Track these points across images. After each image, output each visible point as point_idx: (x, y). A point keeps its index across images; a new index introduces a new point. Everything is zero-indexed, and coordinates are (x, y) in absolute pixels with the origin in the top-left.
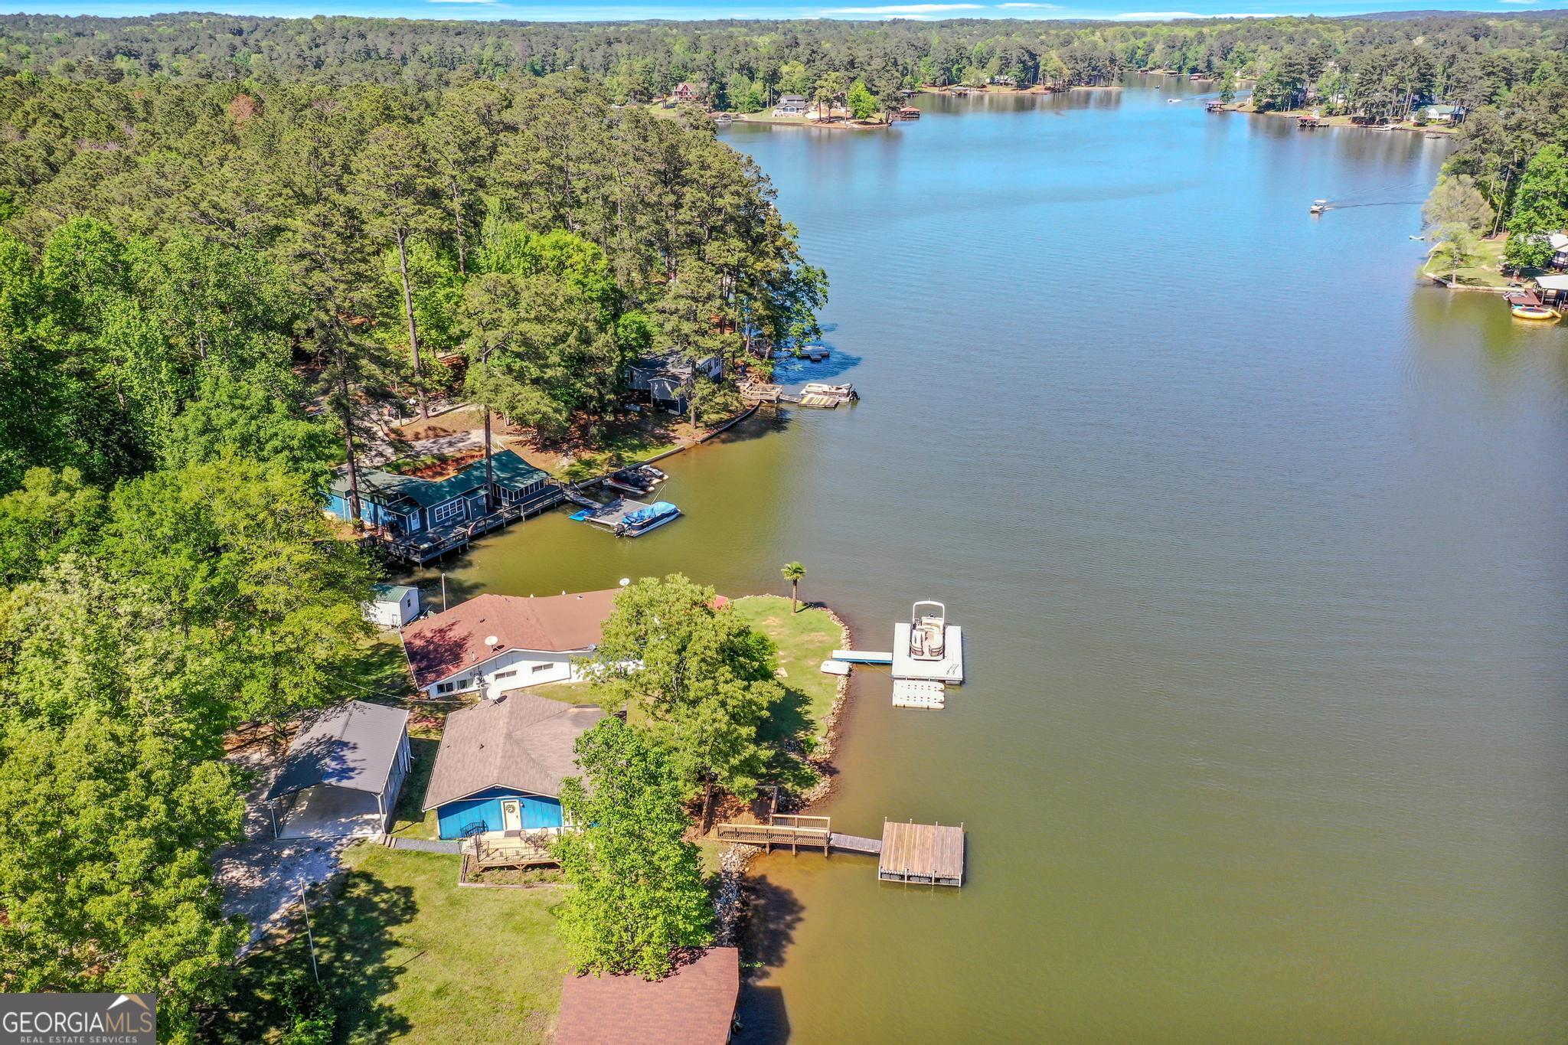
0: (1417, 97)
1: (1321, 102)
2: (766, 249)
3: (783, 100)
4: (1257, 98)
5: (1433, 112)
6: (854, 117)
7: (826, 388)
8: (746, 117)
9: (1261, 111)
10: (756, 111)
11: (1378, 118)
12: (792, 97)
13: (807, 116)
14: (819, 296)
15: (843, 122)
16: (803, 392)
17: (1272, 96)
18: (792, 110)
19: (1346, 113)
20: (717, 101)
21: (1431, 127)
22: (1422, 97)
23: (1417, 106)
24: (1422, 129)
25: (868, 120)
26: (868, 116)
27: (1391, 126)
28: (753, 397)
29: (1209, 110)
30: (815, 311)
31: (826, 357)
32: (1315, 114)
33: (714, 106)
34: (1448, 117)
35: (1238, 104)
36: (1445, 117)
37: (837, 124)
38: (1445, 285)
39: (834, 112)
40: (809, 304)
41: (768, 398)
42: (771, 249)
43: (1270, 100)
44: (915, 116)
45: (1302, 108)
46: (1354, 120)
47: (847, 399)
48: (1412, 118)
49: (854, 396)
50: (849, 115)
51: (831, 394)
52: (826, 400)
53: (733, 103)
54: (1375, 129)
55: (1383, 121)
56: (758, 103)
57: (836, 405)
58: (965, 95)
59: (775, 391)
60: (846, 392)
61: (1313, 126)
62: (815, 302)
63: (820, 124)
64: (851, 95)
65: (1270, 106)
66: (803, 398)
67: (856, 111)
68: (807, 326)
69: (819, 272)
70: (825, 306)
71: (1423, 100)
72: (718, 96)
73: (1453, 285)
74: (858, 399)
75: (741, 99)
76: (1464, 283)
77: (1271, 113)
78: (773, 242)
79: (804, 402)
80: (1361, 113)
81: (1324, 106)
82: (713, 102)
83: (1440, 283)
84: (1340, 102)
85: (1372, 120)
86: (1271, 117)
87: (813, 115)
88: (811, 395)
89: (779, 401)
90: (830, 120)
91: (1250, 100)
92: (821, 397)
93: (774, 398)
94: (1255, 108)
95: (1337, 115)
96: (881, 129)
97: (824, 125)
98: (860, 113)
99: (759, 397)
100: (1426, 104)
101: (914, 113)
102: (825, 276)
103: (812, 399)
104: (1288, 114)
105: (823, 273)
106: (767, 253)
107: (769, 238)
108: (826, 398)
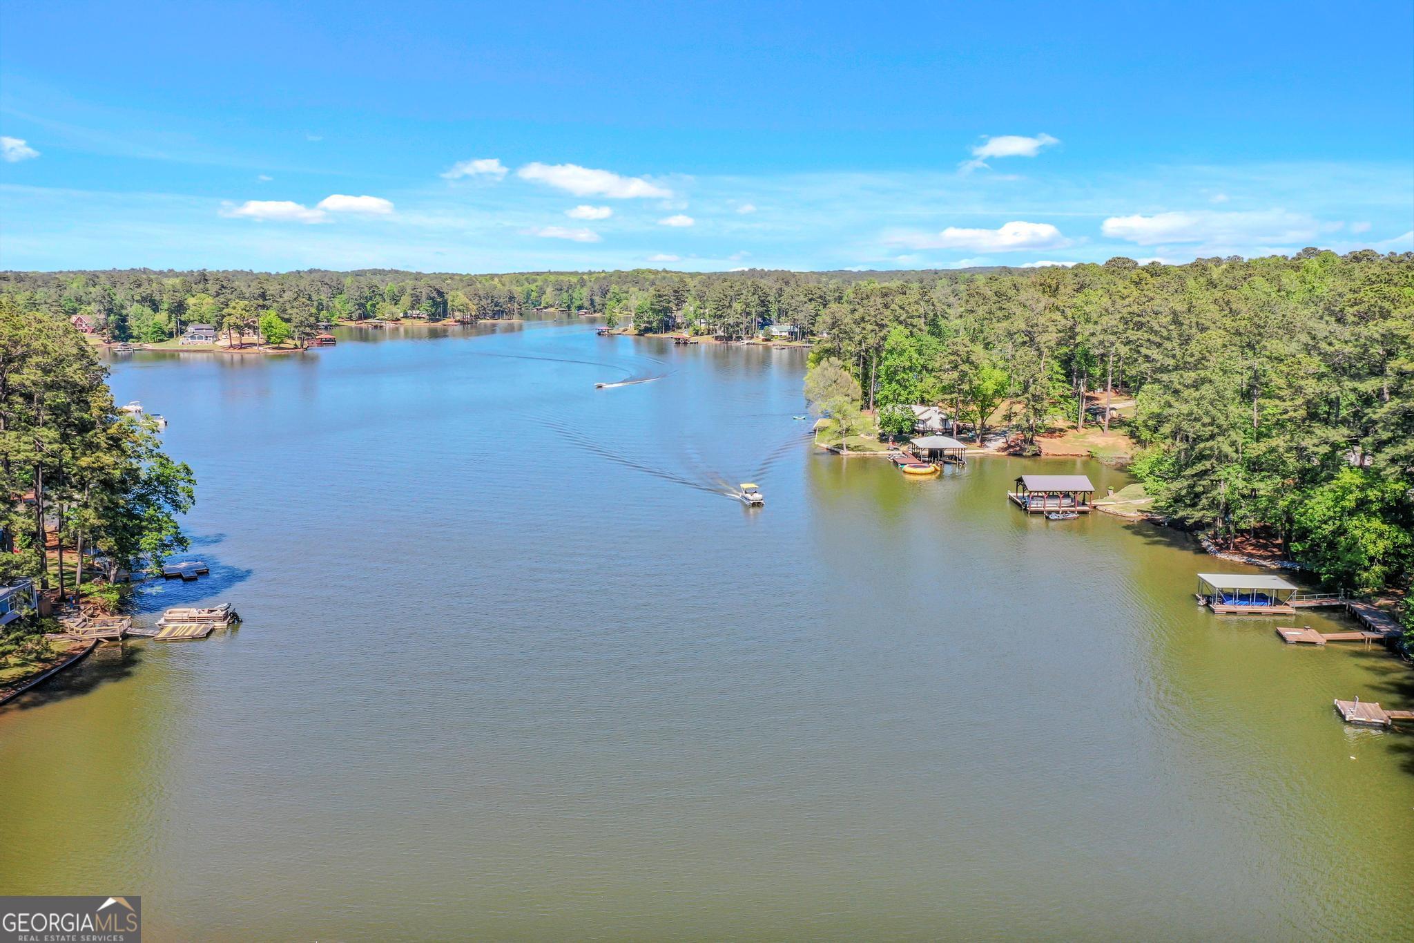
0: (760, 320)
1: (688, 326)
2: (95, 440)
3: (190, 329)
4: (637, 323)
5: (774, 330)
6: (268, 343)
7: (194, 612)
8: (149, 346)
9: (641, 333)
10: (161, 341)
11: (734, 336)
12: (201, 326)
13: (217, 343)
14: (182, 497)
15: (256, 348)
16: (162, 621)
17: (648, 322)
18: (201, 338)
19: (708, 334)
20: (117, 332)
21: (775, 341)
22: (764, 319)
23: (762, 326)
24: (769, 343)
25: (281, 345)
26: (282, 342)
27: (746, 342)
28: (86, 637)
29: (599, 334)
30: (177, 517)
31: (204, 573)
32: (685, 334)
33: (114, 337)
34: (786, 334)
35: (622, 329)
36: (784, 334)
37: (249, 350)
38: (838, 453)
39: (246, 339)
40: (167, 508)
41: (109, 634)
42: (102, 440)
43: (647, 325)
44: (332, 342)
45: (674, 331)
46: (717, 338)
47: (225, 624)
48: (760, 335)
49: (234, 619)
50: (262, 341)
51: (200, 619)
52: (195, 628)
53: (135, 333)
54: (733, 344)
55: (739, 338)
56: (163, 332)
57: (208, 634)
58: (381, 327)
59: (118, 625)
60: (222, 614)
61: (685, 343)
62: (177, 506)
63: (231, 350)
64: (261, 322)
65: (648, 330)
66: (162, 628)
67: (269, 337)
68: (166, 536)
69: (180, 468)
70: (192, 510)
71: (765, 323)
72: (118, 327)
73: (844, 452)
74: (240, 621)
75: (144, 330)
76: (852, 450)
77: (650, 335)
78: (104, 430)
79: (163, 634)
80: (720, 333)
81: (691, 329)
82: (113, 333)
83: (834, 451)
84: (703, 325)
85: (730, 338)
86: (649, 338)
87: (224, 342)
88: (171, 625)
89: (125, 636)
90: (242, 346)
91: (632, 325)
92: (188, 625)
93: (117, 634)
94: (636, 332)
95: (702, 334)
96: (296, 353)
97: (236, 351)
98: (273, 339)
99: (95, 635)
100: (768, 325)
101: (330, 340)
102: (188, 472)
103: (175, 629)
104: (664, 336)
105: (186, 468)
106: (98, 447)
107: (99, 427)
108: (195, 625)
